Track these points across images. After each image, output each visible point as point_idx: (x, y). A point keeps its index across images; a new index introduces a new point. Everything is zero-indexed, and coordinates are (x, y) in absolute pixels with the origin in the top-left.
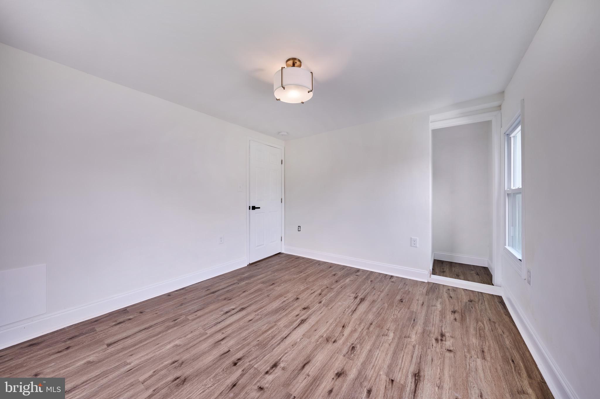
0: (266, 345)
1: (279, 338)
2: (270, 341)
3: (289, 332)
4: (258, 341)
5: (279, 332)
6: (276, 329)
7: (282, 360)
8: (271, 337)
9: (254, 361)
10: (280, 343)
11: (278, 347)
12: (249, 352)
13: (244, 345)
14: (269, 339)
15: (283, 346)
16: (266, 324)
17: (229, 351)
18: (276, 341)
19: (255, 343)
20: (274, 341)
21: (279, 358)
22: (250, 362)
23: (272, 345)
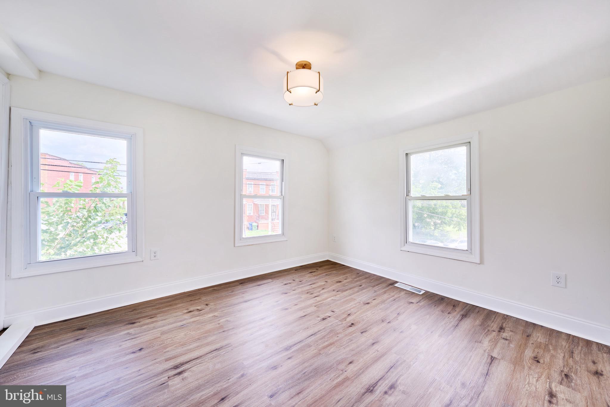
0: (330, 332)
1: (318, 336)
2: (327, 335)
3: (307, 339)
4: (337, 337)
5: (317, 341)
6: (320, 345)
7: (319, 321)
8: (326, 338)
9: (339, 324)
10: (318, 331)
11: (320, 329)
12: (344, 330)
13: (350, 336)
14: (328, 336)
15: (316, 329)
16: (330, 353)
17: (362, 333)
18: (322, 334)
19: (340, 336)
20: (323, 334)
21: (321, 322)
22: (342, 324)
23: (325, 331)
